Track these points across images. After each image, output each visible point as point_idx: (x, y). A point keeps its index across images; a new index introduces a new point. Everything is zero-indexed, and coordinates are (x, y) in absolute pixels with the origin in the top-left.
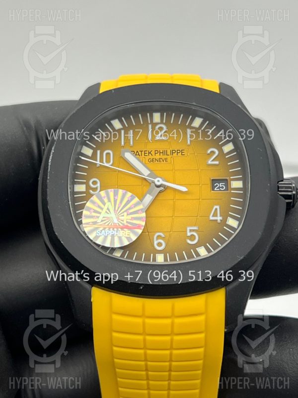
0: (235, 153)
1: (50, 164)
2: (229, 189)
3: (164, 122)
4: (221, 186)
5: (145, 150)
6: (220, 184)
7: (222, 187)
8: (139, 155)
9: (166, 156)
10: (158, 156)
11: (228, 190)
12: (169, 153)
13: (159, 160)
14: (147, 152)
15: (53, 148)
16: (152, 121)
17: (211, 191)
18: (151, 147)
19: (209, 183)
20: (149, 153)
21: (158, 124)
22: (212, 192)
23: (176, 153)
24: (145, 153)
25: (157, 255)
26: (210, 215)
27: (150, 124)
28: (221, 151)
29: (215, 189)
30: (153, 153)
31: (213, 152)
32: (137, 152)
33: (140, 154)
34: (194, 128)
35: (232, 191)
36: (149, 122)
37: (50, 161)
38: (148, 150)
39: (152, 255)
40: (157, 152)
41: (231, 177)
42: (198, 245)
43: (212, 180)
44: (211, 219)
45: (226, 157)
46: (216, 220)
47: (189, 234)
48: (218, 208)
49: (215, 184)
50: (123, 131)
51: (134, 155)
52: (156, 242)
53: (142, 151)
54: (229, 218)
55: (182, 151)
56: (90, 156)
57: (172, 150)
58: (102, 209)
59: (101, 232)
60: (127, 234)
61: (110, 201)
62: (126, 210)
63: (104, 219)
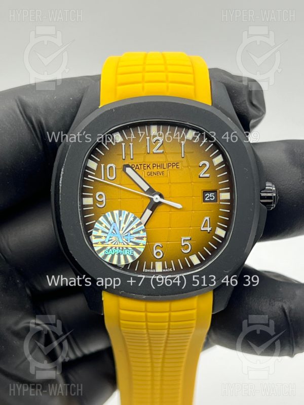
0: (224, 165)
2: (218, 200)
4: (211, 196)
5: (144, 163)
6: (211, 194)
7: (212, 198)
8: (138, 168)
9: (163, 170)
10: (155, 170)
11: (217, 202)
12: (165, 167)
13: (156, 174)
14: (146, 166)
16: (150, 134)
17: (202, 203)
18: (151, 160)
19: (201, 194)
22: (204, 203)
23: (172, 166)
25: (156, 263)
26: (201, 225)
28: (211, 163)
29: (206, 199)
30: (151, 166)
31: (205, 165)
32: (137, 165)
33: (140, 168)
35: (221, 203)
38: (146, 163)
39: (152, 263)
40: (154, 165)
41: (220, 190)
42: (191, 253)
43: (204, 192)
44: (202, 229)
45: (216, 169)
46: (207, 230)
47: (183, 244)
48: (208, 219)
49: (206, 195)
50: (123, 144)
51: (134, 168)
52: (155, 252)
53: (141, 165)
54: (217, 228)
55: (177, 164)
56: (95, 169)
57: (167, 162)
58: (109, 230)
59: (109, 251)
60: (131, 252)
61: (115, 222)
62: (130, 230)
63: (110, 239)
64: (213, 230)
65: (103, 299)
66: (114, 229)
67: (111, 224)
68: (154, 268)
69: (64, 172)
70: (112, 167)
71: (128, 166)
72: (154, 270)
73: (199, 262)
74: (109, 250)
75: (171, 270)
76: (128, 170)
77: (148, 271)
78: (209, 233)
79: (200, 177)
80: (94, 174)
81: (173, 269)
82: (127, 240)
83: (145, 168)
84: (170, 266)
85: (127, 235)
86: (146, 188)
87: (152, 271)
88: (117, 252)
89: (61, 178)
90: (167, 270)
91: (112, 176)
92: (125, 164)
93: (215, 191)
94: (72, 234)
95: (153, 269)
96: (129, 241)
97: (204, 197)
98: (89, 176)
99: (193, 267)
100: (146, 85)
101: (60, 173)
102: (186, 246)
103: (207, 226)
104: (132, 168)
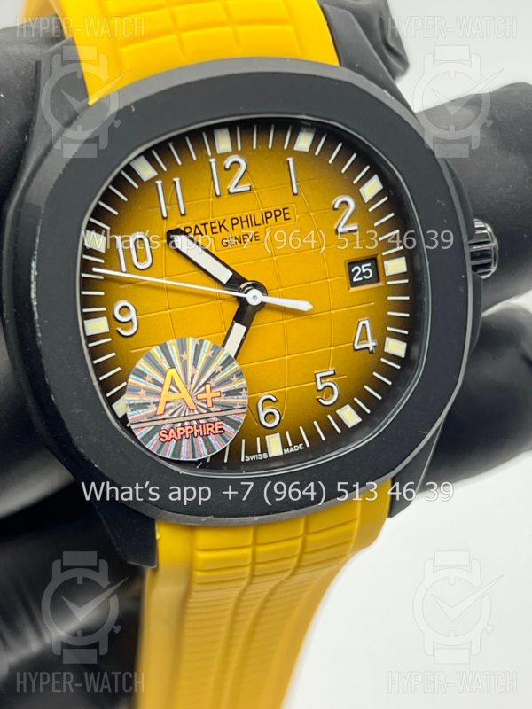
0: (386, 198)
1: (35, 303)
2: (381, 278)
3: (239, 148)
4: (364, 271)
5: (211, 220)
6: (363, 266)
7: (367, 273)
8: (201, 233)
9: (255, 229)
10: (239, 231)
11: (378, 281)
12: (259, 221)
13: (242, 240)
14: (217, 225)
15: (33, 265)
16: (216, 151)
17: (349, 289)
18: (224, 211)
19: (344, 271)
20: (220, 227)
21: (226, 155)
22: (353, 289)
23: (273, 216)
24: (212, 228)
25: (267, 437)
26: (354, 338)
27: (212, 157)
28: (358, 198)
29: (355, 280)
30: (228, 225)
31: (345, 205)
32: (196, 226)
33: (203, 232)
34: (300, 153)
35: (388, 283)
36: (210, 154)
37: (33, 295)
38: (216, 219)
39: (258, 439)
41: (384, 254)
42: (339, 404)
43: (349, 264)
44: (357, 347)
45: (370, 210)
46: (368, 348)
47: (320, 387)
48: (367, 323)
49: (353, 271)
50: (158, 182)
51: (191, 235)
52: (262, 415)
53: (204, 225)
54: (387, 338)
55: (284, 212)
56: (103, 250)
57: (264, 211)
58: (161, 385)
59: (168, 434)
60: (217, 428)
61: (172, 366)
62: (209, 379)
63: (168, 406)
64: (381, 344)
65: (158, 537)
66: (173, 383)
67: (164, 374)
68: (264, 449)
69: (38, 270)
70: (141, 239)
71: (178, 232)
72: (265, 454)
73: (358, 420)
74: (168, 431)
75: (300, 447)
76: (179, 240)
77: (253, 457)
78: (372, 352)
79: (337, 233)
80: (102, 261)
81: (304, 445)
82: (206, 403)
83: (214, 230)
84: (297, 439)
85: (204, 392)
86: (224, 276)
87: (260, 457)
88: (188, 433)
89: (33, 286)
90: (292, 450)
91: (144, 261)
92: (173, 227)
93: (373, 260)
94: (78, 411)
95: (262, 453)
96: (210, 405)
97: (352, 275)
98: (95, 270)
99: (349, 433)
100: (186, 36)
101: (30, 274)
102: (327, 391)
103: (367, 339)
104: (187, 235)
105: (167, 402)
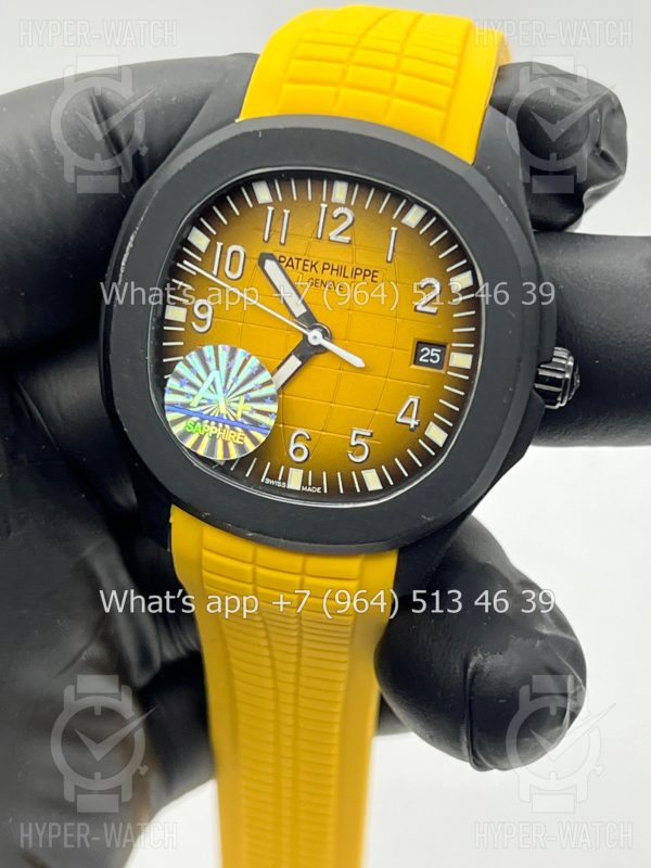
1: (122, 271)
2: (445, 366)
3: (353, 203)
4: (432, 354)
5: (306, 258)
6: (433, 350)
7: (435, 358)
8: (292, 266)
9: (342, 279)
10: (327, 276)
11: (442, 368)
12: (348, 273)
14: (309, 263)
15: (132, 238)
16: (331, 198)
17: (411, 365)
18: (320, 253)
19: (411, 347)
20: (312, 267)
21: (339, 205)
22: (413, 366)
23: (363, 274)
24: (304, 265)
25: (291, 469)
26: (400, 410)
27: (325, 202)
28: (446, 286)
29: (421, 359)
30: (319, 267)
32: (291, 259)
33: (295, 266)
34: (406, 226)
35: (449, 373)
36: (324, 199)
37: (123, 264)
38: (310, 258)
39: (282, 468)
40: (326, 266)
41: (454, 345)
42: (365, 465)
43: (419, 343)
44: (399, 420)
46: (409, 425)
47: (353, 443)
48: (416, 401)
49: (422, 350)
50: (270, 209)
51: (283, 265)
52: (292, 447)
53: (299, 259)
54: (431, 423)
55: (373, 274)
56: (203, 250)
57: (355, 266)
59: (194, 426)
60: (239, 438)
61: (218, 368)
62: (246, 392)
63: (203, 401)
64: (422, 427)
65: (171, 520)
66: (213, 384)
67: (208, 371)
68: (285, 479)
69: (134, 243)
70: (238, 252)
71: (271, 257)
72: (284, 484)
73: (379, 487)
74: (195, 423)
75: (318, 490)
76: (270, 265)
77: (273, 482)
78: (411, 430)
79: (415, 310)
80: (200, 259)
81: (322, 490)
82: (235, 412)
83: (306, 268)
84: (317, 482)
85: (237, 402)
86: (299, 310)
87: (279, 484)
88: (212, 432)
89: (126, 256)
90: (309, 489)
91: (235, 271)
92: (267, 251)
93: (442, 346)
94: (126, 376)
95: (282, 481)
96: (239, 415)
97: (417, 354)
98: (185, 262)
99: (366, 494)
100: (345, 92)
101: (127, 244)
102: (358, 449)
103: (411, 416)
104: (279, 262)
105: (203, 398)
